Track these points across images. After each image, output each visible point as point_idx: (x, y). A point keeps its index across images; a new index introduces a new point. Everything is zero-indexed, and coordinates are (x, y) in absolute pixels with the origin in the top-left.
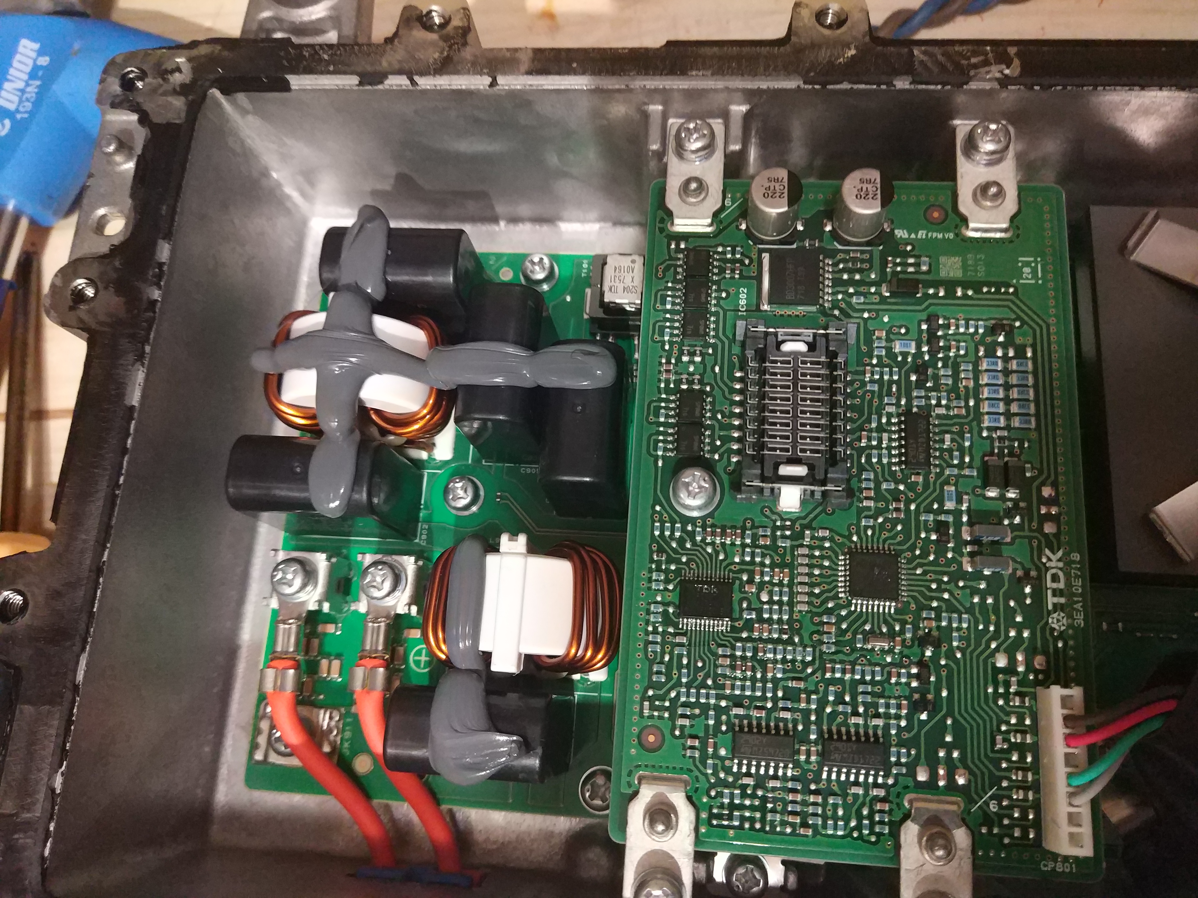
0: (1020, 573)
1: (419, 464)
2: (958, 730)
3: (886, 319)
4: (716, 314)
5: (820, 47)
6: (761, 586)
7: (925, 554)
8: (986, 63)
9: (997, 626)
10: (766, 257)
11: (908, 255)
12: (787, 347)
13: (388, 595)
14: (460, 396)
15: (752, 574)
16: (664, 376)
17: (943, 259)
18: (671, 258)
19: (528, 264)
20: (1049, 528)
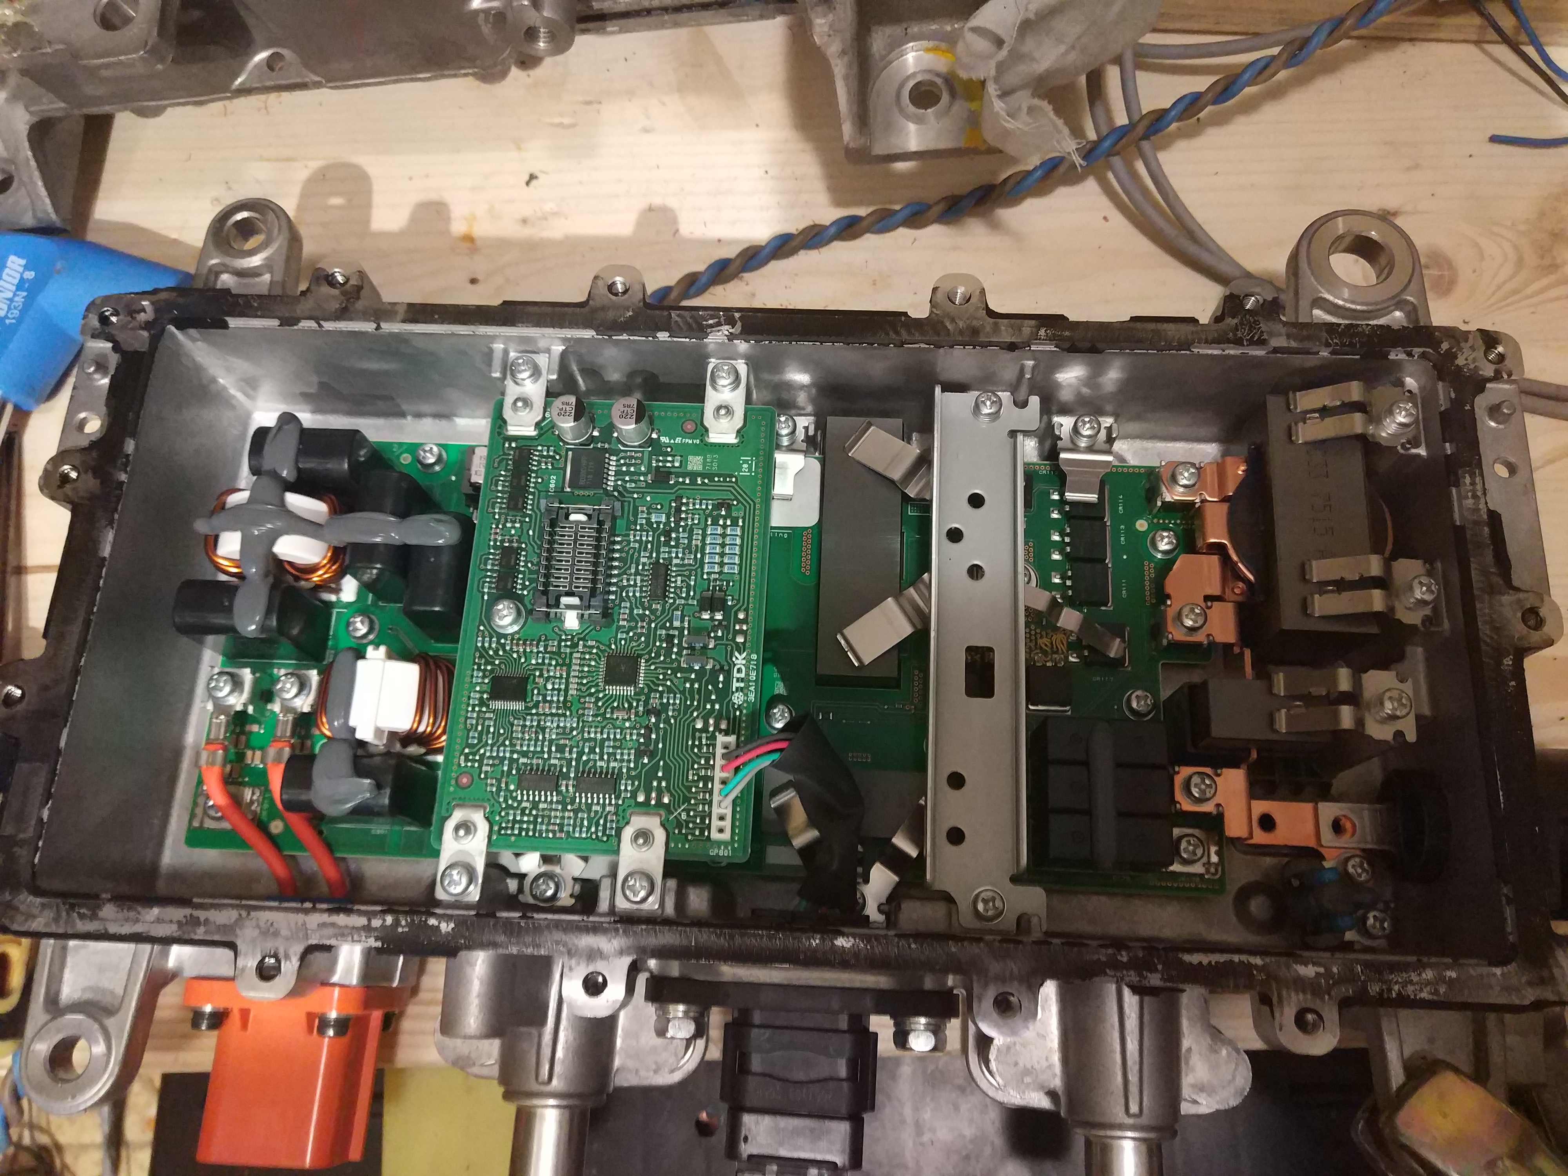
0: (717, 667)
1: (329, 605)
2: (667, 769)
3: (648, 499)
4: (533, 494)
5: (609, 308)
6: (548, 679)
7: (658, 655)
8: (719, 324)
9: (699, 702)
10: (570, 453)
11: (667, 454)
12: (573, 517)
13: (296, 696)
14: (348, 551)
15: (541, 670)
16: (492, 537)
17: (690, 458)
18: (505, 454)
19: (422, 453)
20: (740, 639)
